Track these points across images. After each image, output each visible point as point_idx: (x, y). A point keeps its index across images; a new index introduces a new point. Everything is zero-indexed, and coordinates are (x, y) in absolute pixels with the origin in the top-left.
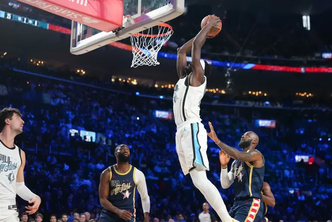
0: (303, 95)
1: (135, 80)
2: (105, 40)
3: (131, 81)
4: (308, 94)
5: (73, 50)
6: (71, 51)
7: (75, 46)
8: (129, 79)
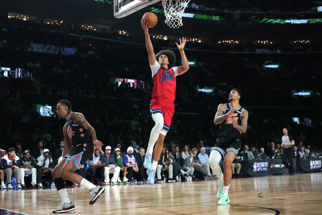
0: (302, 42)
1: (166, 37)
2: (140, 5)
3: (162, 37)
4: (306, 40)
5: (116, 14)
6: (115, 15)
7: (118, 11)
8: (161, 36)
